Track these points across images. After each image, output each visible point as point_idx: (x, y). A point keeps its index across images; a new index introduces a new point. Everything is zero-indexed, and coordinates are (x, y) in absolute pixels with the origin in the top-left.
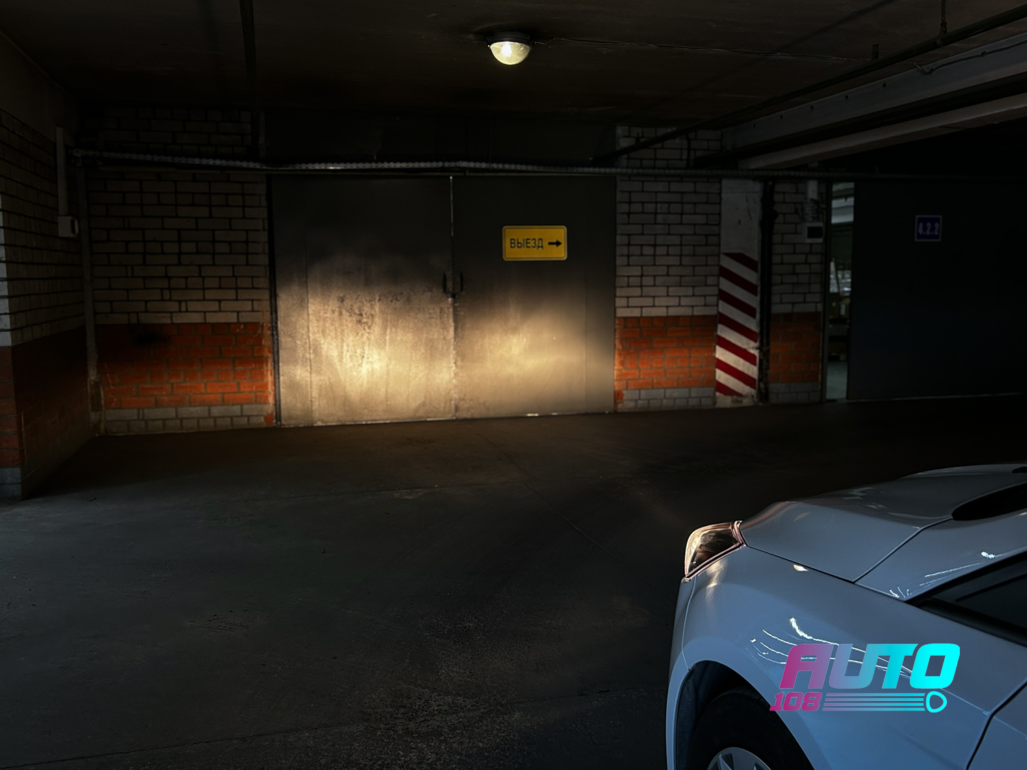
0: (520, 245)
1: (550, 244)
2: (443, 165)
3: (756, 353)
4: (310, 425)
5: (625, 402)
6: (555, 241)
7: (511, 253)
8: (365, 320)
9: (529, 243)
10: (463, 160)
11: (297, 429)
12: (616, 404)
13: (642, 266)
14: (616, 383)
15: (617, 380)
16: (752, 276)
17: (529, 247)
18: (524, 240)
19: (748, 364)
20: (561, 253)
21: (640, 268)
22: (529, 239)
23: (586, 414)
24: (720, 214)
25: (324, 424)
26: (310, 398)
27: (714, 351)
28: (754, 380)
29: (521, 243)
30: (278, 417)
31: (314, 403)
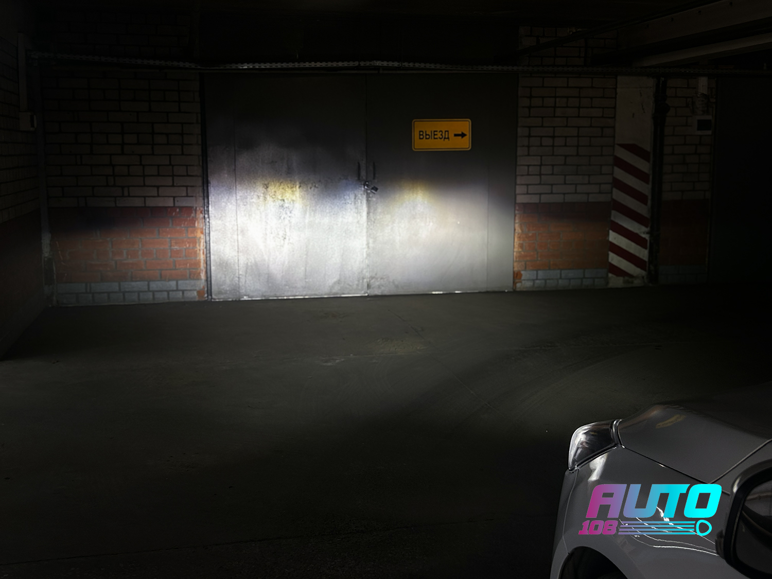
0: (428, 137)
1: (456, 135)
2: (359, 64)
3: (647, 237)
4: (238, 300)
5: (523, 282)
6: (460, 133)
7: (419, 144)
8: (286, 205)
9: (437, 135)
10: (377, 60)
11: (225, 303)
12: (514, 283)
13: (541, 156)
14: (515, 264)
15: (516, 261)
16: (644, 166)
17: (437, 138)
18: (431, 132)
19: (639, 247)
20: (465, 144)
21: (539, 158)
22: (437, 131)
23: (487, 292)
24: (615, 108)
25: (250, 299)
26: (237, 275)
27: (608, 235)
28: (644, 261)
29: (429, 135)
30: (209, 291)
31: (241, 280)
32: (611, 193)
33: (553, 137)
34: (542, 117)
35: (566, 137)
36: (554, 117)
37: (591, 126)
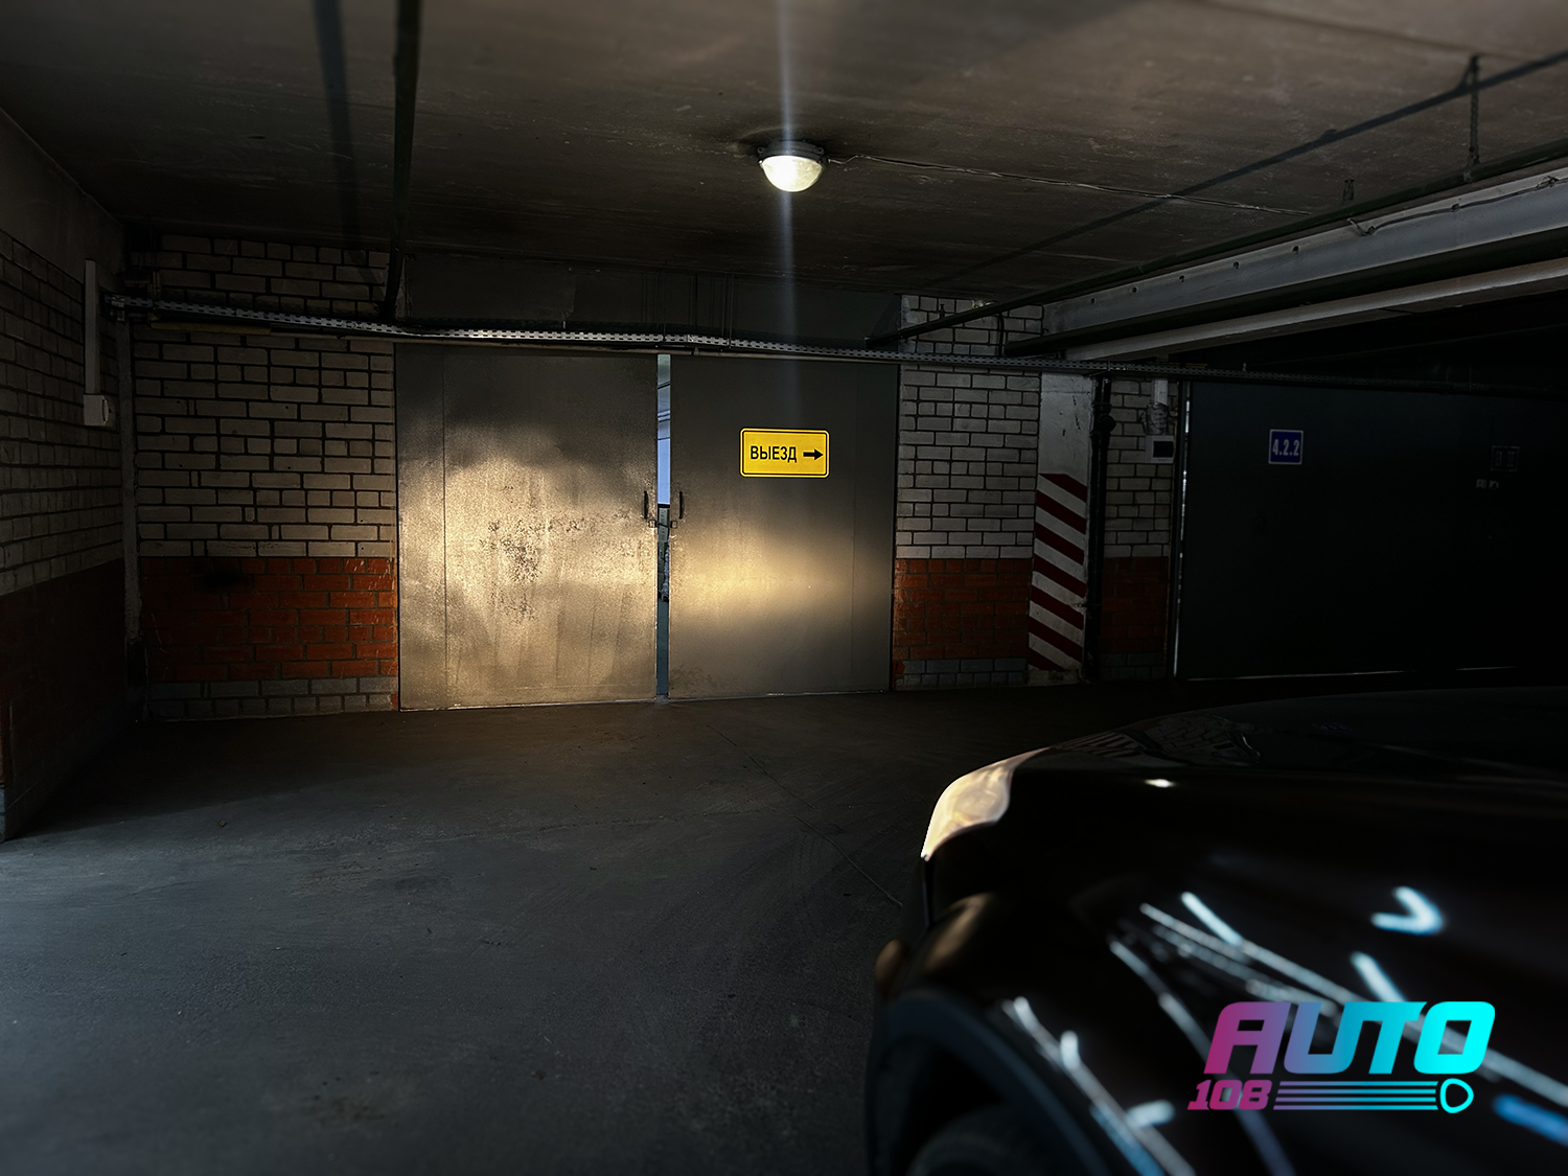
0: (764, 455)
1: (806, 454)
2: (664, 339)
3: (1082, 611)
4: (446, 709)
5: (905, 677)
6: (812, 451)
7: (751, 467)
9: (777, 453)
10: (692, 334)
11: (423, 714)
12: (892, 679)
13: (932, 489)
14: (894, 650)
15: (895, 646)
16: (1079, 507)
17: (777, 458)
18: (770, 448)
19: (1072, 627)
21: (930, 491)
22: (778, 448)
24: (1038, 421)
27: (1028, 607)
28: (1079, 647)
29: (765, 453)
32: (1033, 545)
33: (951, 461)
34: (935, 432)
35: (968, 462)
36: (952, 431)
37: (1004, 447)
